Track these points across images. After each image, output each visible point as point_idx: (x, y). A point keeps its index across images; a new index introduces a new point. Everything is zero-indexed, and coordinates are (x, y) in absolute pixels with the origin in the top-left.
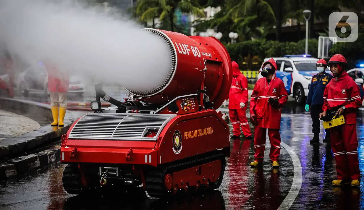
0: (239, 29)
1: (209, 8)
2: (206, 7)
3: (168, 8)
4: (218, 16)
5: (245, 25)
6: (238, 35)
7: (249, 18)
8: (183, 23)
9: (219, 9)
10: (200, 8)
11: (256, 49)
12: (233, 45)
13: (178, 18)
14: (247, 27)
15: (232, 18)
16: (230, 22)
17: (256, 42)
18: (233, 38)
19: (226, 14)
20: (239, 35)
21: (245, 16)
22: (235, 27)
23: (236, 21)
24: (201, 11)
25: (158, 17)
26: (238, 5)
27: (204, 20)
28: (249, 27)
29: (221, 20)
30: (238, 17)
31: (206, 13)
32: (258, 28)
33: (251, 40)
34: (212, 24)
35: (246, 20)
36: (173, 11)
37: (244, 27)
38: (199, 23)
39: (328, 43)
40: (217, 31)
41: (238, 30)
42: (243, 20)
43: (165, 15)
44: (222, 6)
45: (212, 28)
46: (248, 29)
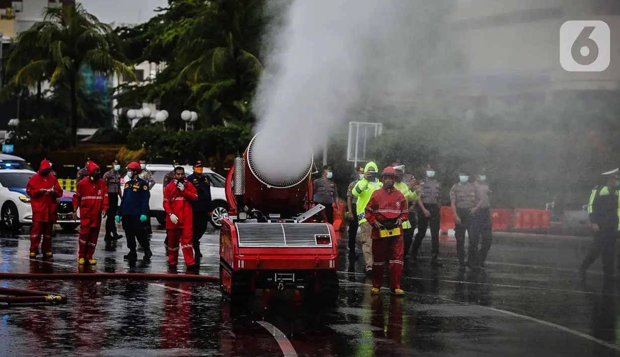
0: (201, 105)
1: (146, 62)
2: (139, 62)
3: (67, 61)
4: (162, 77)
5: (212, 97)
6: (198, 115)
7: (220, 83)
8: (97, 90)
9: (163, 66)
10: (128, 64)
11: (230, 142)
12: (187, 133)
13: (89, 82)
14: (215, 101)
15: (188, 83)
16: (185, 90)
17: (231, 129)
18: (188, 121)
19: (176, 76)
20: (200, 115)
21: (213, 80)
22: (194, 100)
23: (195, 88)
24: (129, 68)
25: (48, 77)
26: (200, 59)
27: (135, 86)
28: (219, 100)
29: (168, 85)
30: (199, 81)
31: (141, 72)
32: (235, 103)
33: (222, 124)
34: (150, 93)
35: (215, 87)
36: (76, 66)
37: (210, 101)
38: (126, 91)
39: (366, 134)
40: (160, 108)
41: (198, 107)
42: (207, 88)
43: (61, 74)
44: (170, 60)
45: (150, 101)
46: (218, 105)
